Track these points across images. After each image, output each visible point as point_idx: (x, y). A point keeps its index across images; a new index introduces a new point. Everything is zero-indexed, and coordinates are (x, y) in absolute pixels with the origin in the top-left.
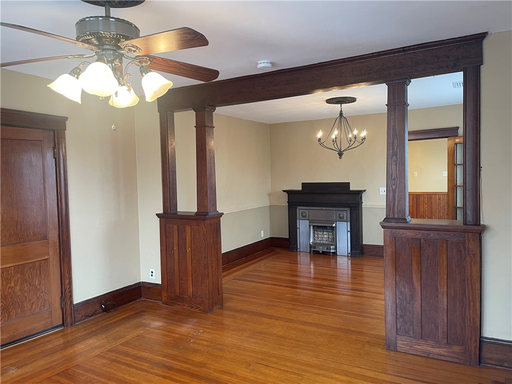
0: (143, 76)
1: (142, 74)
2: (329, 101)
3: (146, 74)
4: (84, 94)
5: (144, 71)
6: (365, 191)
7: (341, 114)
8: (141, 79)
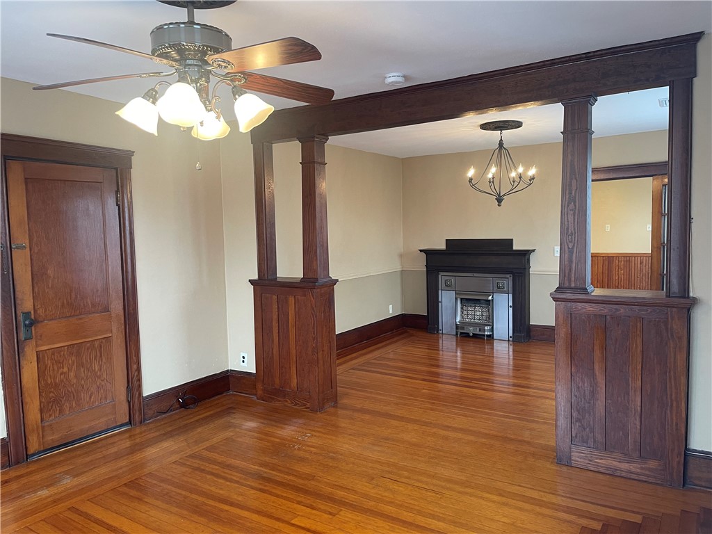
0: (236, 99)
1: (234, 96)
2: (485, 127)
3: (239, 96)
4: (162, 123)
5: (237, 92)
6: (534, 251)
7: (501, 144)
8: (234, 103)
